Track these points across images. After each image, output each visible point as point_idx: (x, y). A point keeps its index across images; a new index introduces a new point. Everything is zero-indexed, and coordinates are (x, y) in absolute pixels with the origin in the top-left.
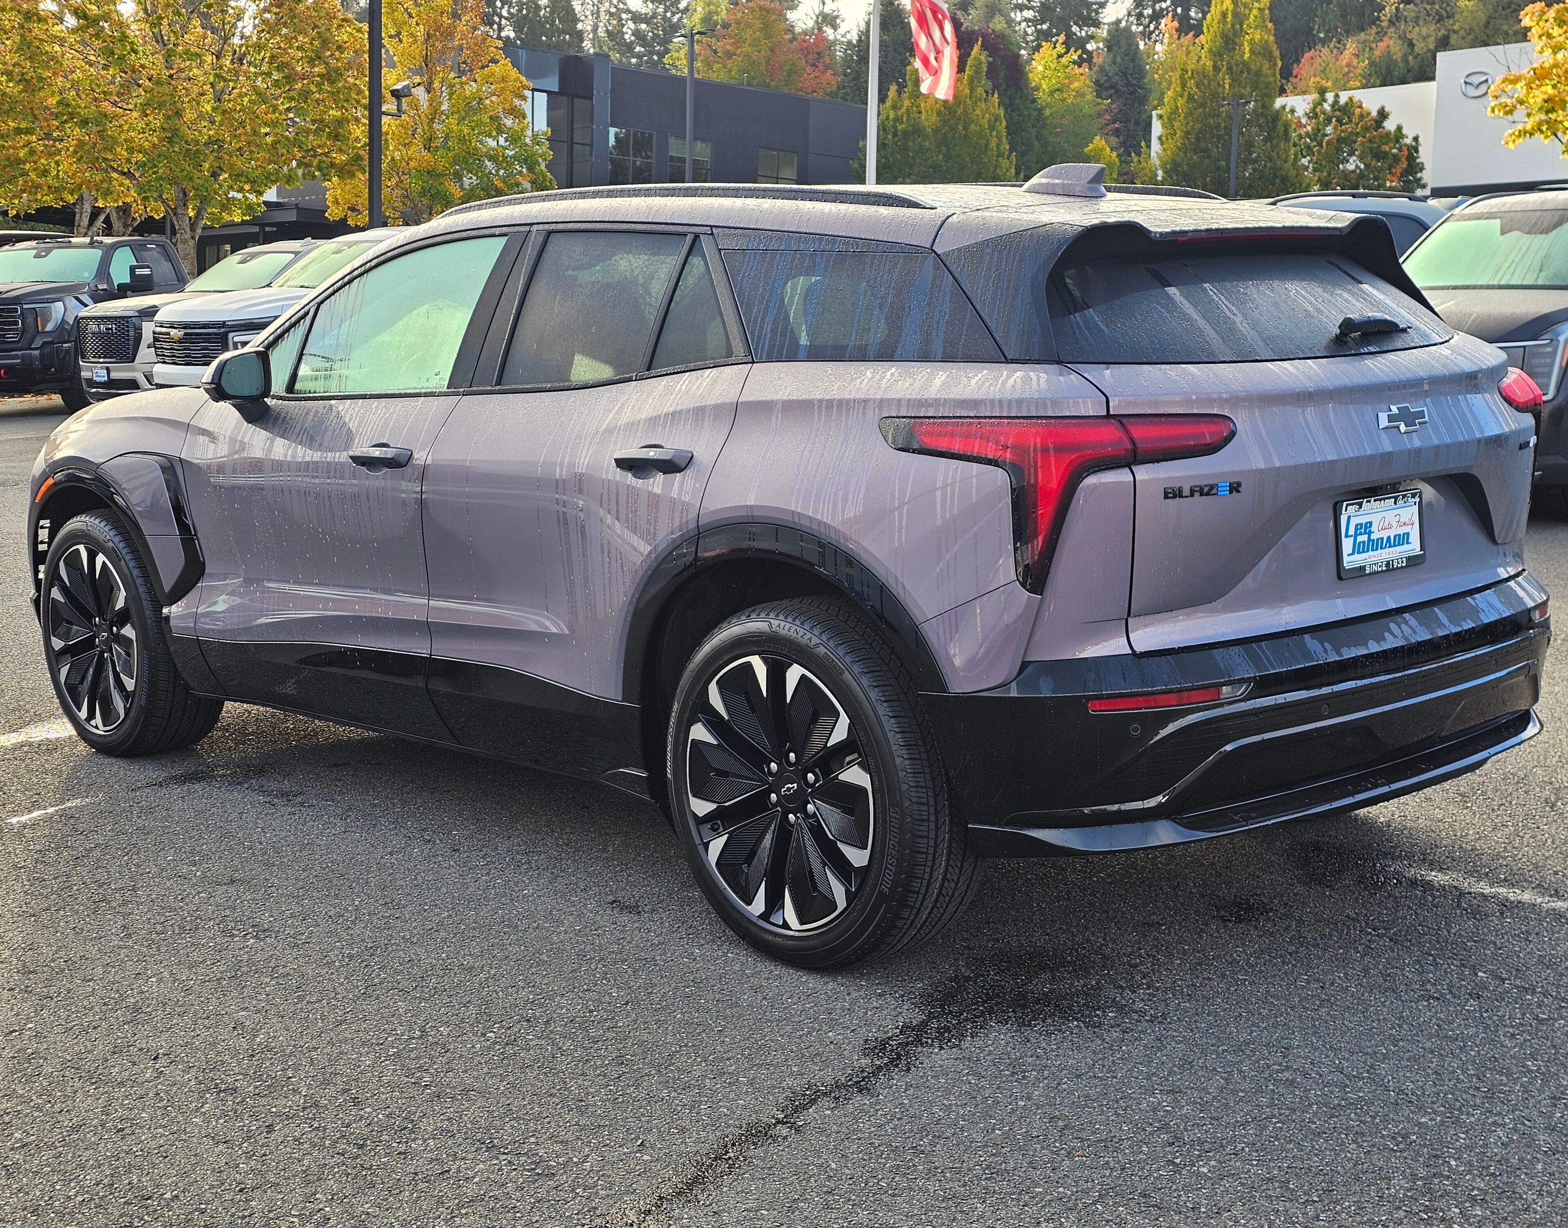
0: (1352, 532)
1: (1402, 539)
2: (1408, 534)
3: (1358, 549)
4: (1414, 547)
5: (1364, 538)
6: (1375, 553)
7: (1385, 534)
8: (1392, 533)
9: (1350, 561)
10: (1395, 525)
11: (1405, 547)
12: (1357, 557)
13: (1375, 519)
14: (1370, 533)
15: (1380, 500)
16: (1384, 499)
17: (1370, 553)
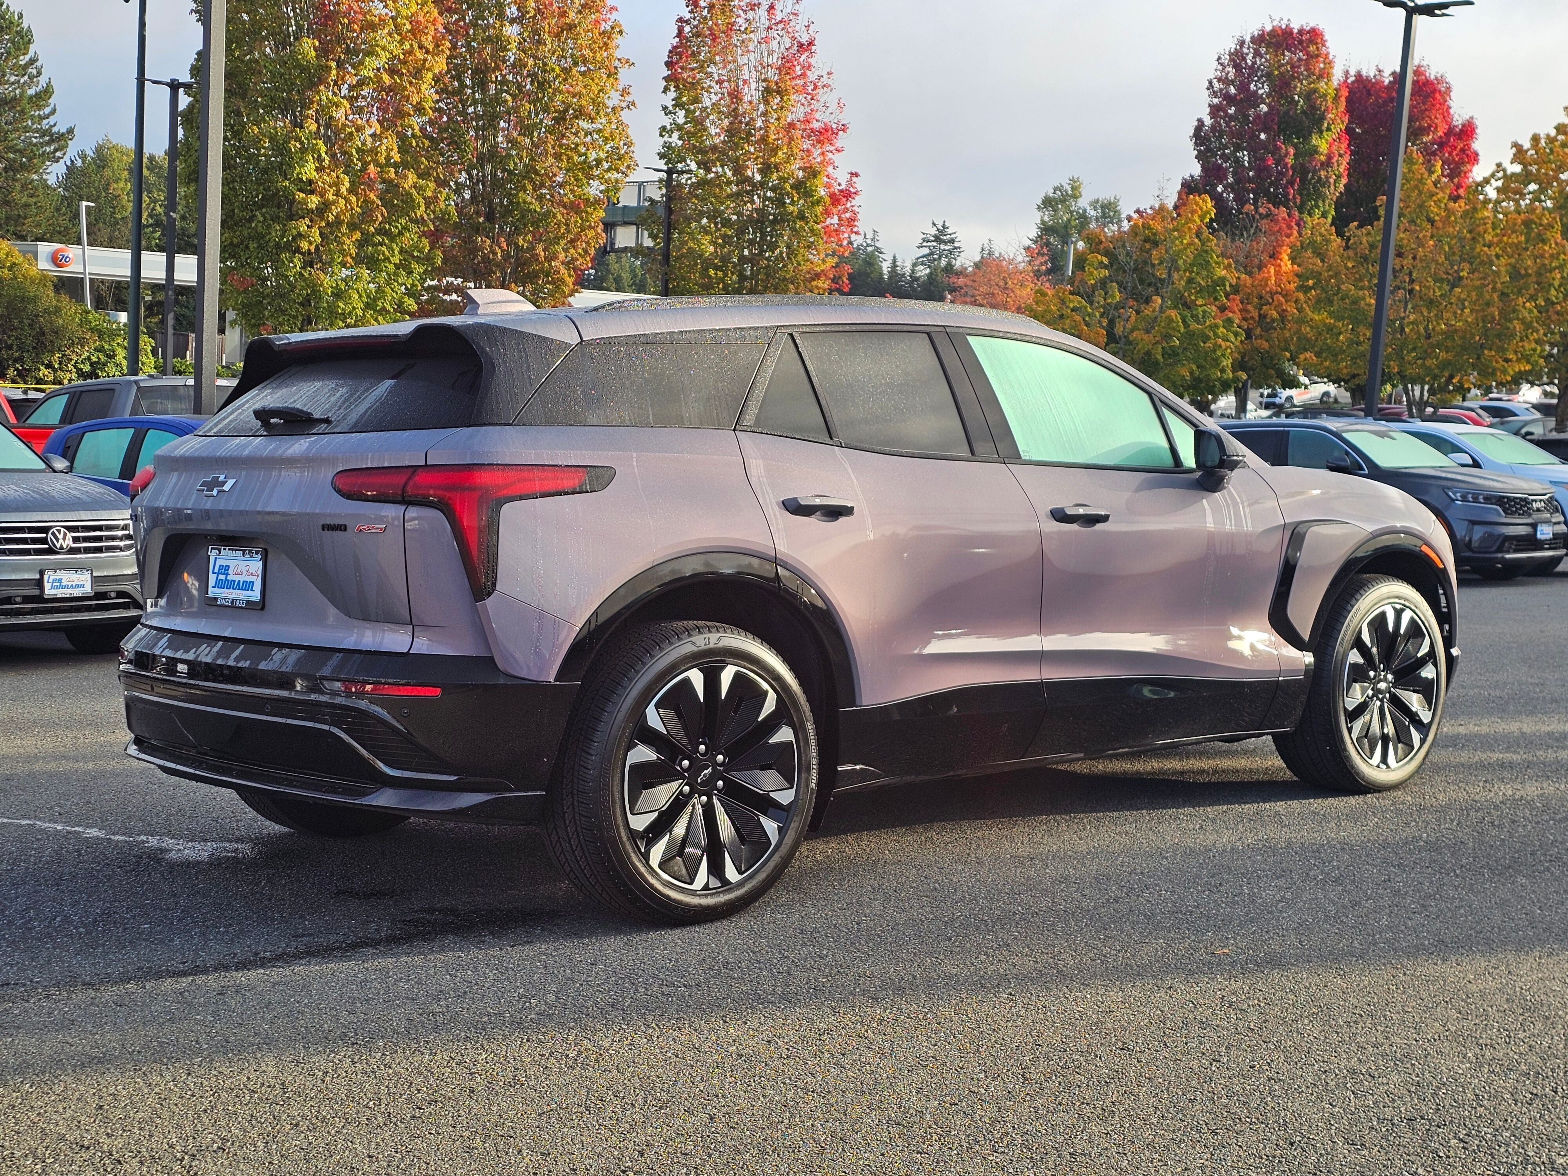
0: (216, 570)
1: (248, 586)
2: (253, 583)
3: (219, 584)
4: (255, 594)
5: (222, 577)
6: (228, 591)
7: (237, 578)
8: (242, 578)
9: (212, 592)
10: (245, 573)
11: (249, 593)
12: (216, 590)
13: (232, 564)
14: (227, 574)
15: (232, 550)
16: (236, 550)
17: (225, 590)
